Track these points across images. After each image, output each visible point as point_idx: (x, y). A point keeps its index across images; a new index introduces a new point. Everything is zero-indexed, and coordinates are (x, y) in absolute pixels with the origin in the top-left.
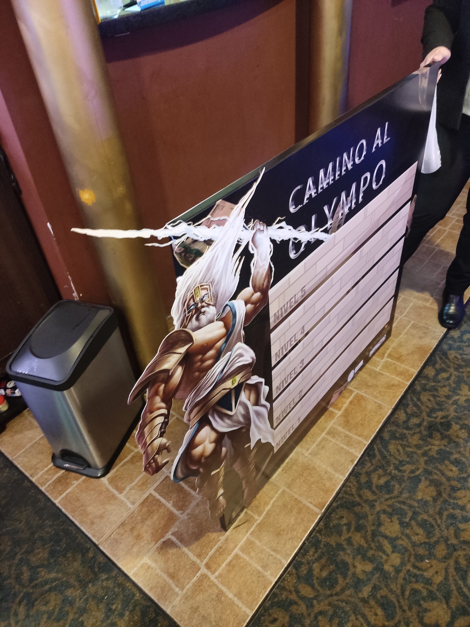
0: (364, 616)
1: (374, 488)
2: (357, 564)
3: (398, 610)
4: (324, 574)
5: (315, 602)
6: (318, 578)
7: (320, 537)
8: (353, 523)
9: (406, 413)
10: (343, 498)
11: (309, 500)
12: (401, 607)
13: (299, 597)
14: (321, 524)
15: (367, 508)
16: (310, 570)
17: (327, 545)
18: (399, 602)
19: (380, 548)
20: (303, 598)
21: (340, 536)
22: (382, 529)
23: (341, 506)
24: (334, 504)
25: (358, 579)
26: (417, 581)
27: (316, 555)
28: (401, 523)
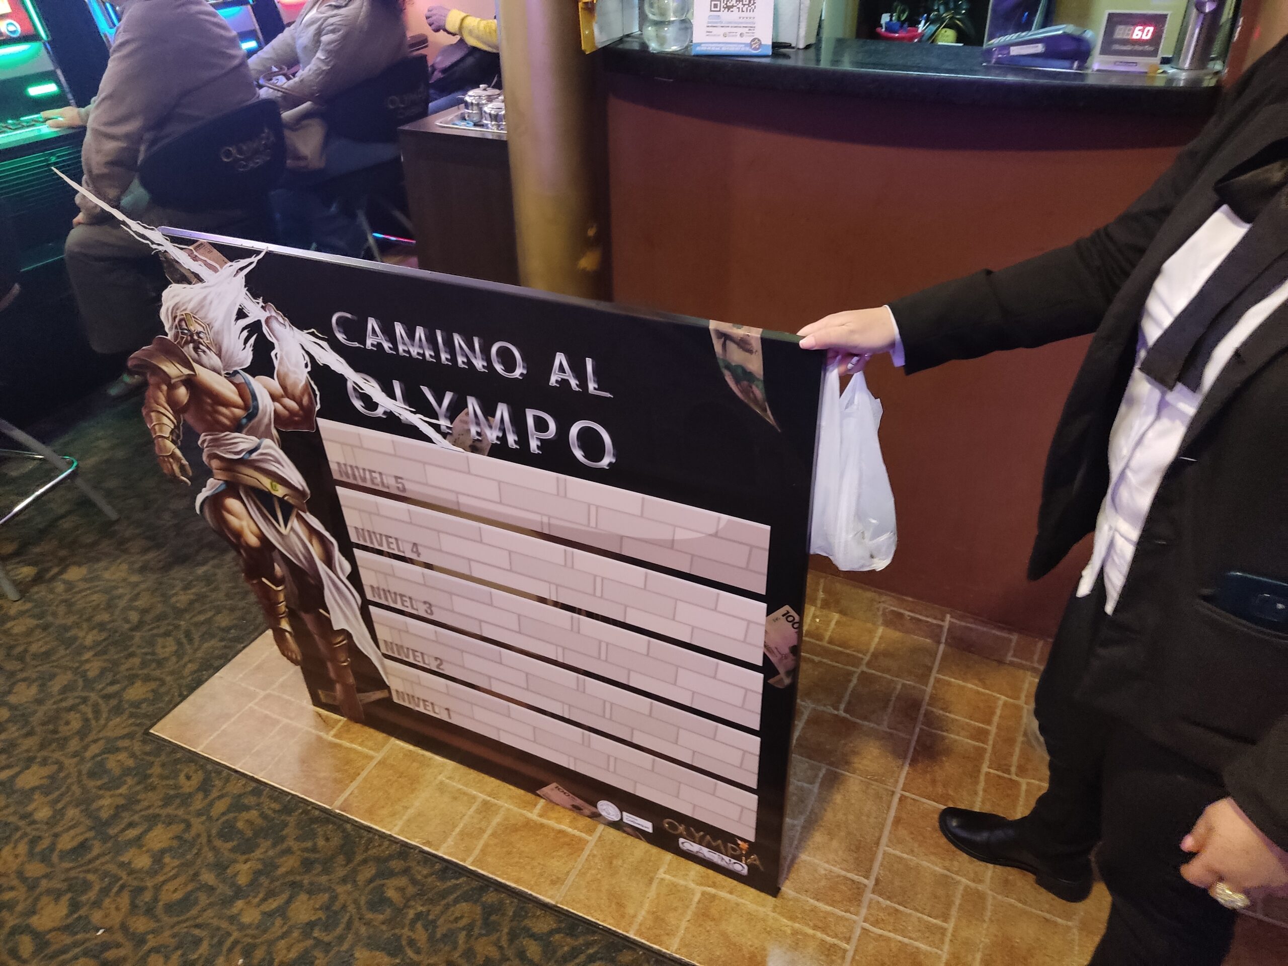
0: (175, 877)
1: (378, 882)
2: (248, 865)
3: (175, 919)
4: (240, 825)
5: (204, 818)
6: (235, 818)
7: (297, 813)
8: (317, 856)
9: (552, 932)
10: (361, 837)
11: (356, 791)
12: (179, 923)
13: (214, 799)
14: (317, 813)
15: (341, 872)
16: (247, 808)
17: (285, 825)
18: (187, 920)
19: (271, 894)
20: (211, 804)
21: (297, 839)
22: (303, 897)
23: (347, 837)
24: (348, 826)
25: (227, 868)
26: (211, 946)
27: (270, 812)
28: (311, 925)
